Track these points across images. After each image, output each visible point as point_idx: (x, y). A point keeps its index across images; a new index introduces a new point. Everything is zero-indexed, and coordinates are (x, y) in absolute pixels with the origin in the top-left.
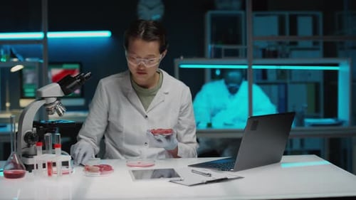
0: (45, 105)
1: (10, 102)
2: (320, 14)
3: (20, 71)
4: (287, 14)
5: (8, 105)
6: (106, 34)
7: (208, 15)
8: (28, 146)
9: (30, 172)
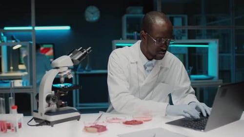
0: (60, 73)
1: (13, 66)
2: (186, 17)
3: (19, 49)
4: (168, 16)
5: (12, 68)
6: (68, 28)
7: (125, 17)
8: (49, 106)
9: (52, 126)
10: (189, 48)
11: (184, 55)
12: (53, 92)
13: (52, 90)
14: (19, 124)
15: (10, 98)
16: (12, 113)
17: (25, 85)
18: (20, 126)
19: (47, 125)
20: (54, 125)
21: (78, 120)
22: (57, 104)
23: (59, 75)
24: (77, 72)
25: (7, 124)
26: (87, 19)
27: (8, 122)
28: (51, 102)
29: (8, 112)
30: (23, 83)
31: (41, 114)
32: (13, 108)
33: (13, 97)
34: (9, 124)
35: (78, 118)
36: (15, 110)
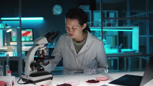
1: (7, 43)
2: (117, 12)
4: (105, 12)
5: (6, 44)
6: (41, 19)
8: (32, 71)
9: (35, 84)
10: (119, 32)
11: (116, 36)
12: (35, 61)
13: (34, 60)
14: (12, 82)
15: (6, 65)
16: (7, 76)
17: (15, 56)
18: (13, 84)
19: (31, 83)
20: (36, 84)
21: (52, 80)
22: (37, 69)
23: (39, 49)
24: (48, 47)
25: (4, 83)
26: (54, 13)
27: (5, 82)
28: (34, 68)
29: (5, 75)
30: (13, 54)
31: (27, 76)
32: (8, 72)
33: (8, 64)
34: (6, 83)
35: (51, 78)
36: (10, 74)
